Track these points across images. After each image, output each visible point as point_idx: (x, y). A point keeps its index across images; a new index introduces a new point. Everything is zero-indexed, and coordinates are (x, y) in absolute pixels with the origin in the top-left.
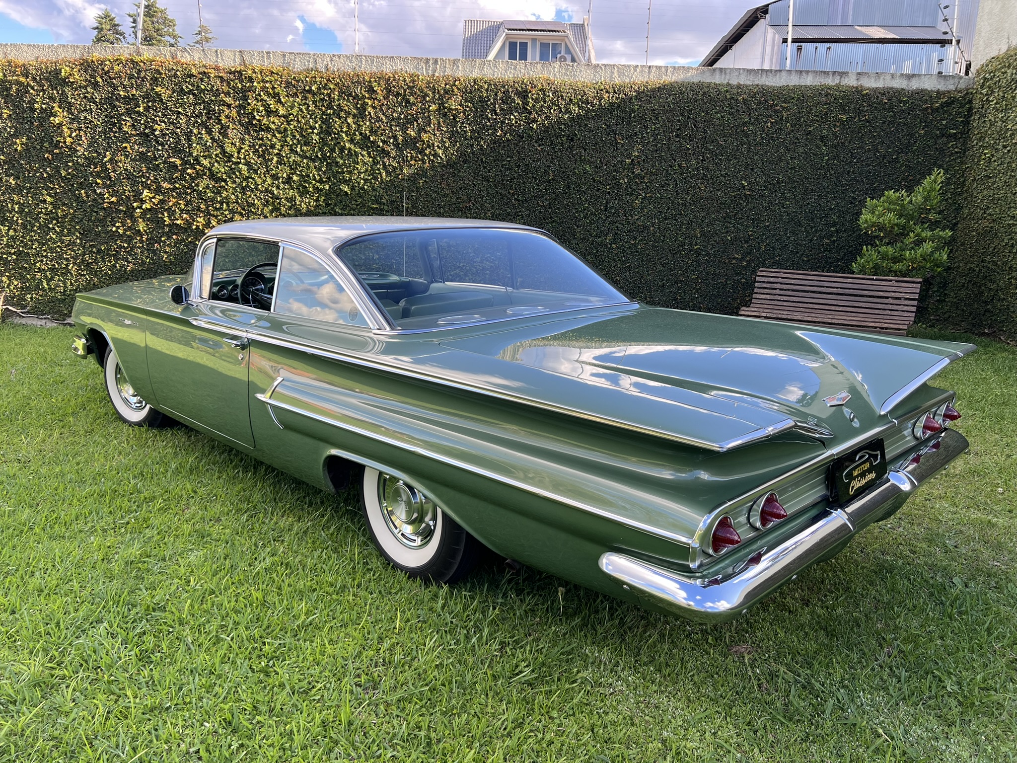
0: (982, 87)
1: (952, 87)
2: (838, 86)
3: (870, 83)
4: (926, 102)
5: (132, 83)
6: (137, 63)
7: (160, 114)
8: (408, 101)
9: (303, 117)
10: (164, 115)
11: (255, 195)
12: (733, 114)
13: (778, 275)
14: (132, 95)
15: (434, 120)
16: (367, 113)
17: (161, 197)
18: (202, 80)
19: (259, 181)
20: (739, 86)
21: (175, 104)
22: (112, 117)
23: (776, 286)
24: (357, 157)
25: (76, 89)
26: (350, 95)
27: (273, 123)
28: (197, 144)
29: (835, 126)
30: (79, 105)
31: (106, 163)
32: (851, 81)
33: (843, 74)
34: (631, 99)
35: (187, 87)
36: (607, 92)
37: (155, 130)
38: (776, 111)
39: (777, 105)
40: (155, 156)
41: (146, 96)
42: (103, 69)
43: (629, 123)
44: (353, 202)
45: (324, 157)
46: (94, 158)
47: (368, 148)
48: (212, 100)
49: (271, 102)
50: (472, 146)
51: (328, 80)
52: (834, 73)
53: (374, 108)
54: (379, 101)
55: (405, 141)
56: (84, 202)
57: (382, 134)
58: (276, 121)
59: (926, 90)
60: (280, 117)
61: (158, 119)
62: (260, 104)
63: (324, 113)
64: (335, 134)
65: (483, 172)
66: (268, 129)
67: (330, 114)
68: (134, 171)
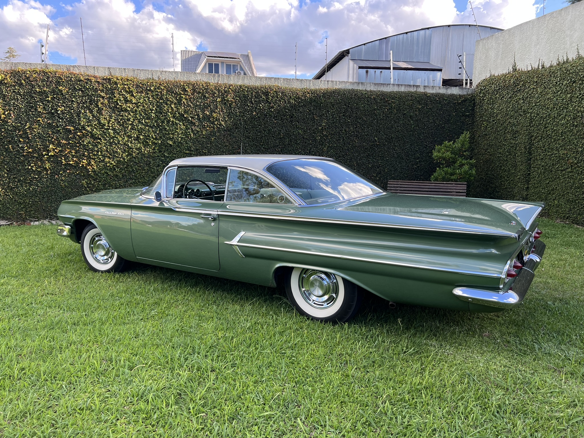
0: (480, 93)
1: (465, 93)
2: (416, 92)
3: (430, 91)
4: (455, 100)
5: (44, 84)
6: (46, 73)
7: (61, 102)
8: (205, 96)
9: (146, 104)
10: (64, 102)
11: (118, 147)
12: (369, 105)
13: (398, 183)
14: (44, 91)
15: (219, 107)
16: (182, 102)
17: (60, 149)
18: (87, 83)
19: (120, 139)
20: (371, 91)
21: (70, 96)
22: (31, 103)
23: (398, 188)
24: (177, 125)
25: (8, 87)
26: (173, 92)
27: (129, 107)
28: (83, 118)
29: (416, 111)
30: (10, 96)
31: (26, 129)
32: (421, 90)
33: (417, 86)
34: (320, 97)
35: (78, 87)
36: (308, 93)
37: (58, 111)
38: (389, 104)
39: (389, 101)
40: (57, 125)
41: (53, 92)
42: (26, 76)
43: (320, 109)
44: (175, 150)
45: (158, 126)
46: (18, 126)
47: (183, 121)
48: (93, 94)
49: (128, 96)
50: (240, 120)
51: (160, 84)
52: (414, 86)
53: (186, 99)
54: (189, 96)
55: (204, 118)
56: (11, 152)
57: (191, 114)
58: (131, 106)
59: (454, 94)
60: (132, 104)
61: (60, 104)
62: (121, 97)
63: (158, 102)
64: (164, 113)
65: (246, 134)
66: (126, 110)
67: (161, 103)
68: (44, 134)
